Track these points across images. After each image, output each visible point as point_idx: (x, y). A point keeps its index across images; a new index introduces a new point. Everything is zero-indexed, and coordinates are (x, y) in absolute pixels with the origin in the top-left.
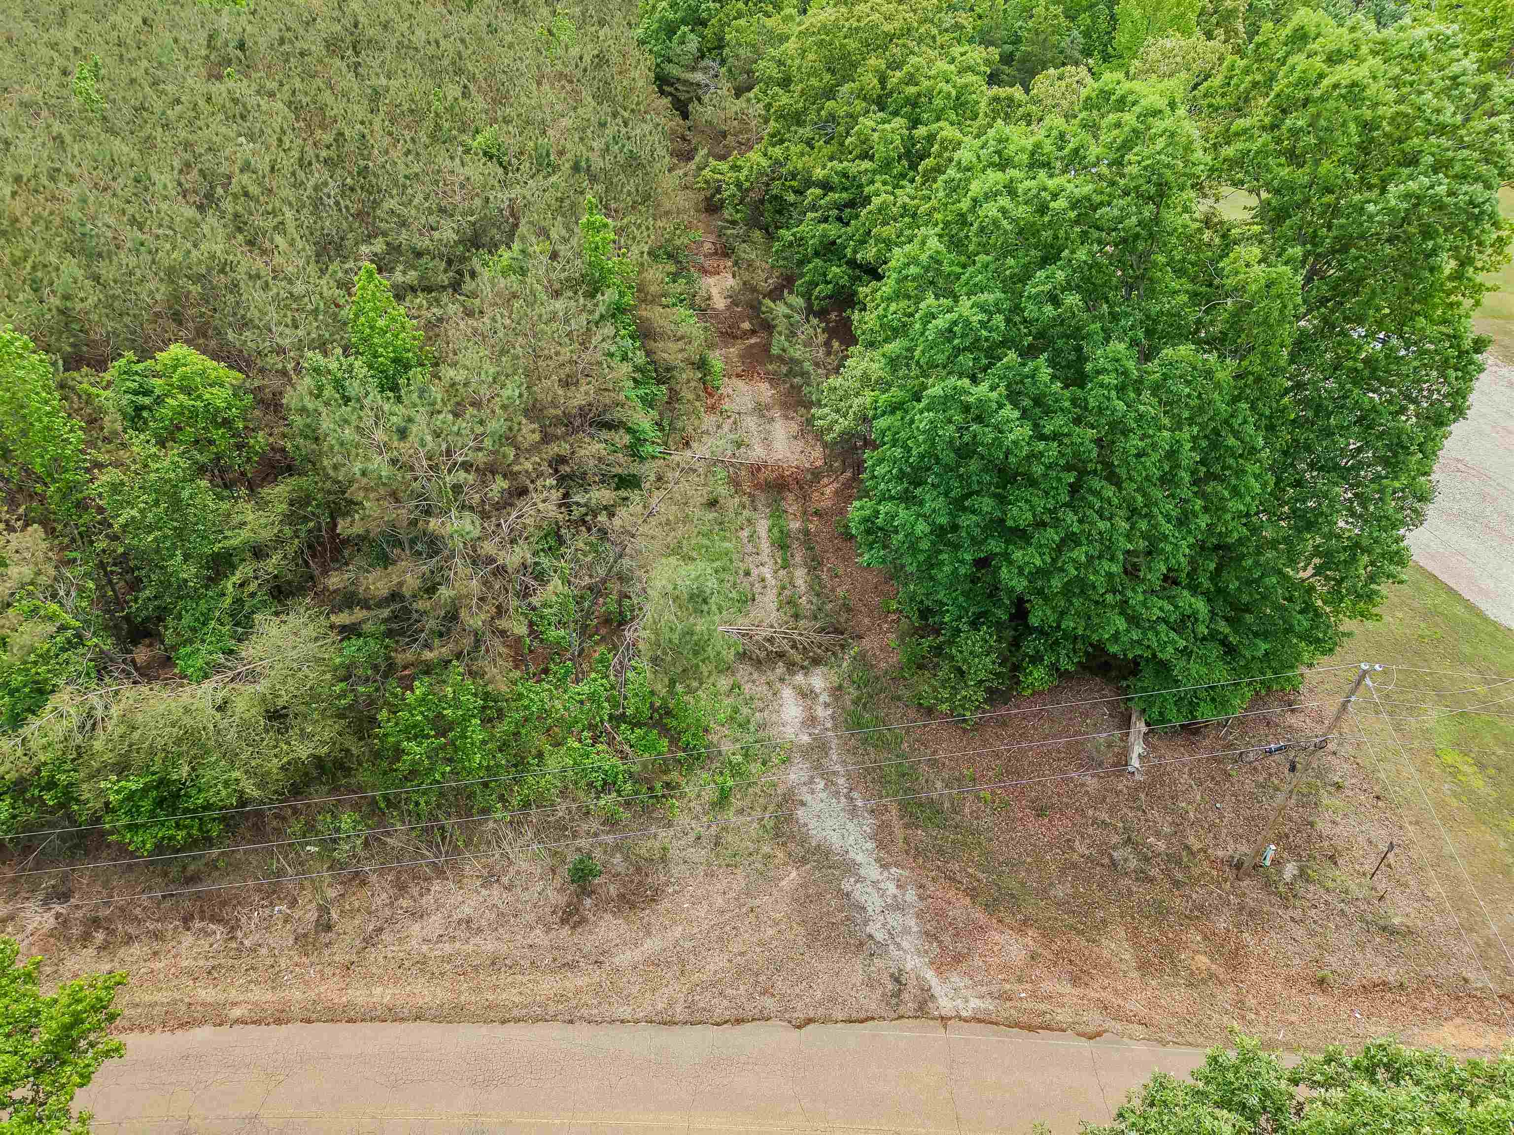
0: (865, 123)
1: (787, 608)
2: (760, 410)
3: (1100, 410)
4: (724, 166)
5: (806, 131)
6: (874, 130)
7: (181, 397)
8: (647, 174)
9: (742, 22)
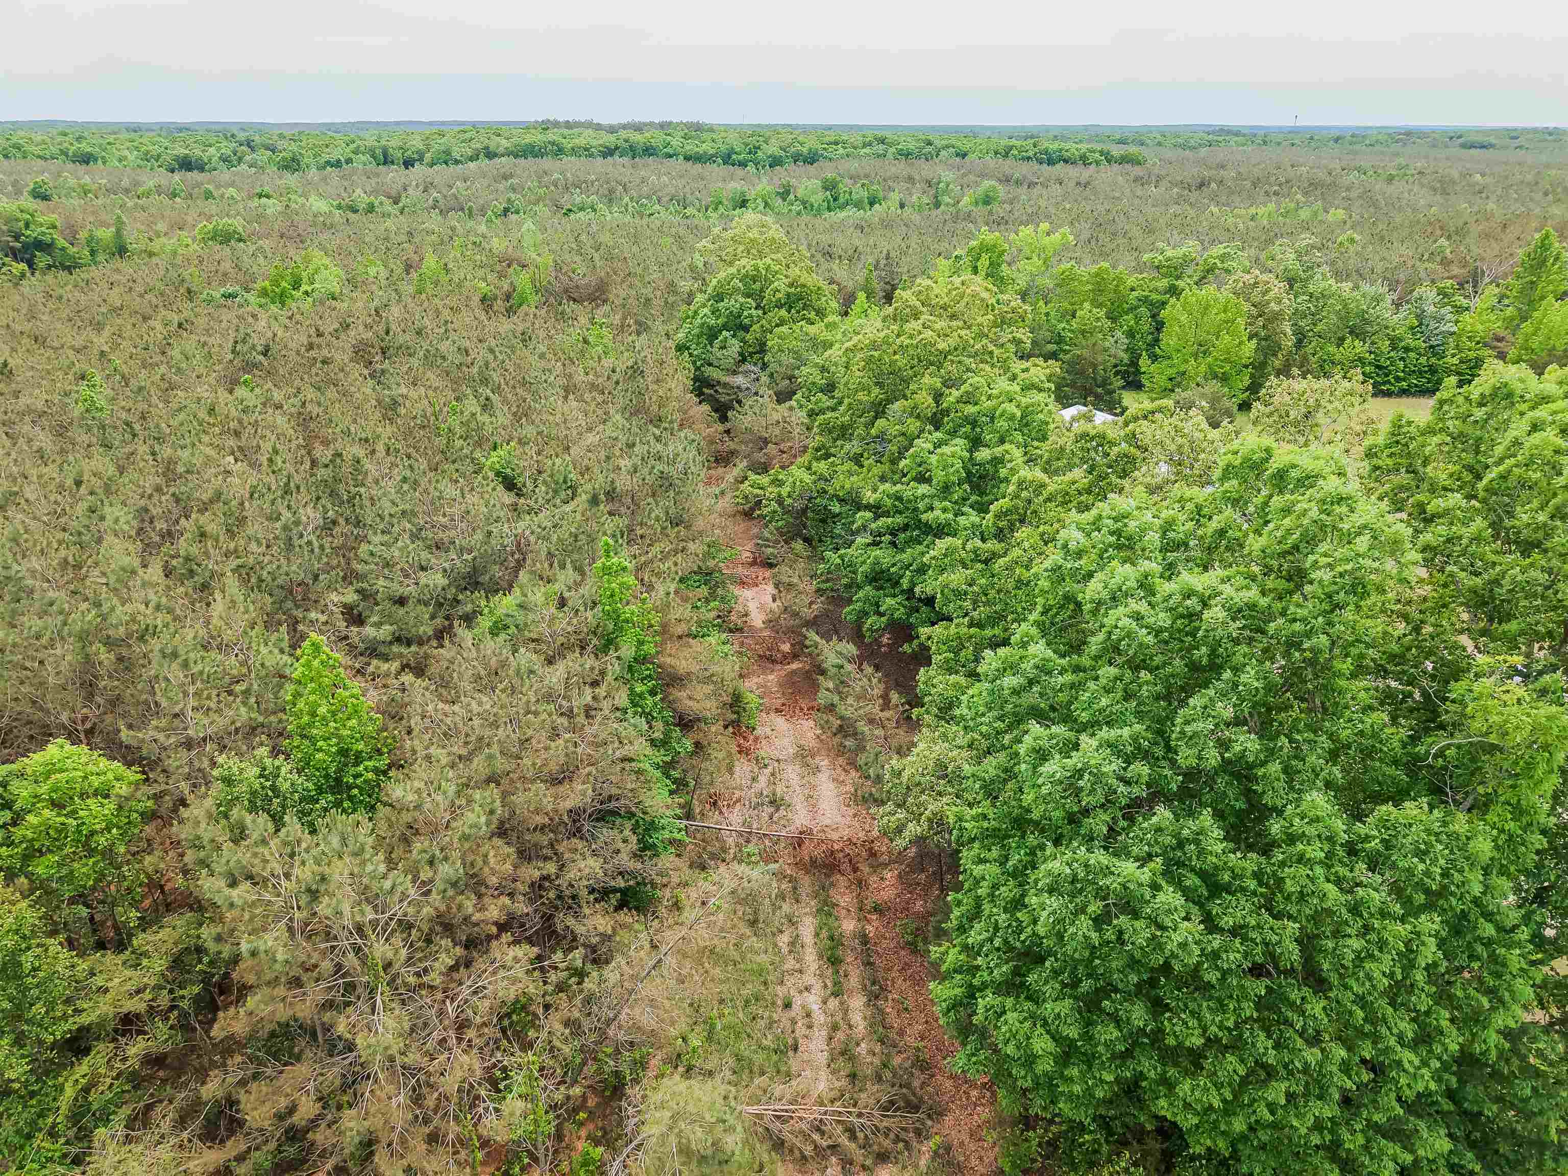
0: (923, 444)
1: (841, 1063)
2: (804, 756)
3: (1302, 897)
4: (764, 480)
5: (853, 446)
6: (930, 453)
7: (47, 813)
8: (680, 493)
9: (784, 329)
